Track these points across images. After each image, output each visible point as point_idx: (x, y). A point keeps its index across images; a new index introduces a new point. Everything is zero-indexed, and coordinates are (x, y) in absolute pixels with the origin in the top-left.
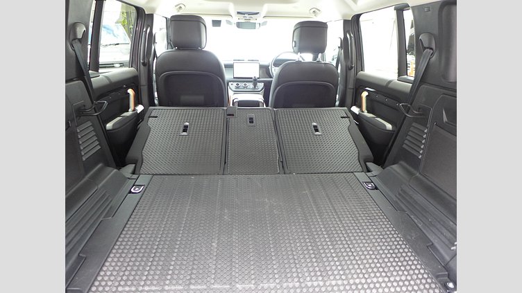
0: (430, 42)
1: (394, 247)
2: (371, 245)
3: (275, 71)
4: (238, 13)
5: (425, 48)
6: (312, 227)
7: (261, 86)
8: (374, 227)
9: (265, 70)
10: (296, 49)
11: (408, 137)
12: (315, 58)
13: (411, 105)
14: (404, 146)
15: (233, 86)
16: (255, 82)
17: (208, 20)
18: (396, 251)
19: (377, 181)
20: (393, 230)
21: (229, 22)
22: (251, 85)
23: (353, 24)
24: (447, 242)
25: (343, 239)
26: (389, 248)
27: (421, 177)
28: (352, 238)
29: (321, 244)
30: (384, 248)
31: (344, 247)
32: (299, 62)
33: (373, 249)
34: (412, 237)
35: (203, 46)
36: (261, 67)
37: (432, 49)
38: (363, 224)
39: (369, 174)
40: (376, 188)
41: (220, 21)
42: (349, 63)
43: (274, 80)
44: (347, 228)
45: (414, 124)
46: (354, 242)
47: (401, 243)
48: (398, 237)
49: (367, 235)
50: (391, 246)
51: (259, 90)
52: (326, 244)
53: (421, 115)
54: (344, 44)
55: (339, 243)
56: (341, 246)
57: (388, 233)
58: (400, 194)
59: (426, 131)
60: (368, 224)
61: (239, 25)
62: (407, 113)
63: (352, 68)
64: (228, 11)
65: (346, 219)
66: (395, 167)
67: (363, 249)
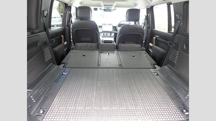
0: (180, 18)
1: (163, 97)
2: (154, 96)
3: (119, 29)
4: (104, 5)
5: (178, 20)
6: (132, 88)
7: (113, 34)
8: (156, 89)
9: (115, 28)
10: (127, 20)
11: (171, 55)
12: (135, 23)
13: (172, 42)
14: (169, 58)
15: (102, 35)
16: (111, 33)
17: (92, 8)
18: (164, 98)
19: (158, 72)
20: (163, 90)
21: (101, 9)
22: (109, 34)
23: (150, 10)
24: (184, 95)
25: (143, 93)
26: (161, 97)
27: (175, 70)
28: (147, 93)
29: (135, 95)
30: (159, 97)
31: (144, 96)
32: (128, 25)
33: (155, 97)
34: (170, 93)
35: (90, 18)
36: (113, 27)
37: (180, 20)
38: (152, 88)
39: (155, 69)
40: (158, 75)
41: (97, 8)
42: (149, 26)
43: (118, 32)
44: (145, 89)
45: (173, 50)
46: (148, 94)
47: (166, 95)
48: (165, 93)
49: (153, 92)
50: (162, 96)
51: (112, 36)
52: (137, 95)
53: (176, 46)
54: (147, 18)
55: (142, 94)
56: (143, 96)
57: (161, 91)
58: (167, 77)
59: (178, 52)
60: (154, 88)
61: (105, 10)
62: (171, 45)
63: (150, 27)
64: (100, 4)
65: (145, 86)
66: (165, 67)
67: (151, 97)
